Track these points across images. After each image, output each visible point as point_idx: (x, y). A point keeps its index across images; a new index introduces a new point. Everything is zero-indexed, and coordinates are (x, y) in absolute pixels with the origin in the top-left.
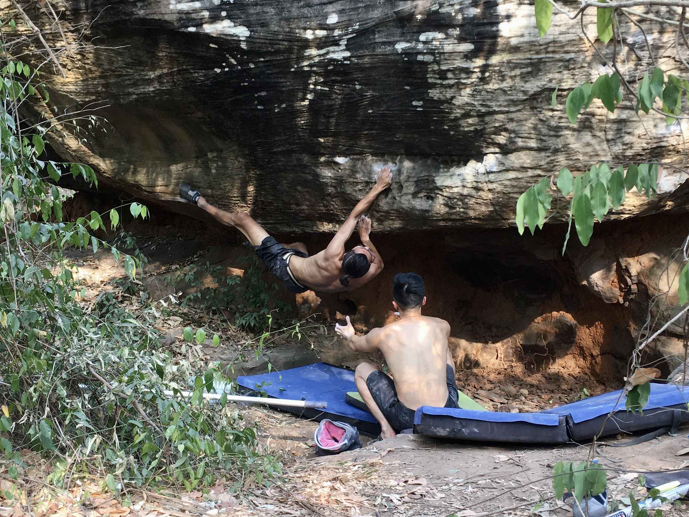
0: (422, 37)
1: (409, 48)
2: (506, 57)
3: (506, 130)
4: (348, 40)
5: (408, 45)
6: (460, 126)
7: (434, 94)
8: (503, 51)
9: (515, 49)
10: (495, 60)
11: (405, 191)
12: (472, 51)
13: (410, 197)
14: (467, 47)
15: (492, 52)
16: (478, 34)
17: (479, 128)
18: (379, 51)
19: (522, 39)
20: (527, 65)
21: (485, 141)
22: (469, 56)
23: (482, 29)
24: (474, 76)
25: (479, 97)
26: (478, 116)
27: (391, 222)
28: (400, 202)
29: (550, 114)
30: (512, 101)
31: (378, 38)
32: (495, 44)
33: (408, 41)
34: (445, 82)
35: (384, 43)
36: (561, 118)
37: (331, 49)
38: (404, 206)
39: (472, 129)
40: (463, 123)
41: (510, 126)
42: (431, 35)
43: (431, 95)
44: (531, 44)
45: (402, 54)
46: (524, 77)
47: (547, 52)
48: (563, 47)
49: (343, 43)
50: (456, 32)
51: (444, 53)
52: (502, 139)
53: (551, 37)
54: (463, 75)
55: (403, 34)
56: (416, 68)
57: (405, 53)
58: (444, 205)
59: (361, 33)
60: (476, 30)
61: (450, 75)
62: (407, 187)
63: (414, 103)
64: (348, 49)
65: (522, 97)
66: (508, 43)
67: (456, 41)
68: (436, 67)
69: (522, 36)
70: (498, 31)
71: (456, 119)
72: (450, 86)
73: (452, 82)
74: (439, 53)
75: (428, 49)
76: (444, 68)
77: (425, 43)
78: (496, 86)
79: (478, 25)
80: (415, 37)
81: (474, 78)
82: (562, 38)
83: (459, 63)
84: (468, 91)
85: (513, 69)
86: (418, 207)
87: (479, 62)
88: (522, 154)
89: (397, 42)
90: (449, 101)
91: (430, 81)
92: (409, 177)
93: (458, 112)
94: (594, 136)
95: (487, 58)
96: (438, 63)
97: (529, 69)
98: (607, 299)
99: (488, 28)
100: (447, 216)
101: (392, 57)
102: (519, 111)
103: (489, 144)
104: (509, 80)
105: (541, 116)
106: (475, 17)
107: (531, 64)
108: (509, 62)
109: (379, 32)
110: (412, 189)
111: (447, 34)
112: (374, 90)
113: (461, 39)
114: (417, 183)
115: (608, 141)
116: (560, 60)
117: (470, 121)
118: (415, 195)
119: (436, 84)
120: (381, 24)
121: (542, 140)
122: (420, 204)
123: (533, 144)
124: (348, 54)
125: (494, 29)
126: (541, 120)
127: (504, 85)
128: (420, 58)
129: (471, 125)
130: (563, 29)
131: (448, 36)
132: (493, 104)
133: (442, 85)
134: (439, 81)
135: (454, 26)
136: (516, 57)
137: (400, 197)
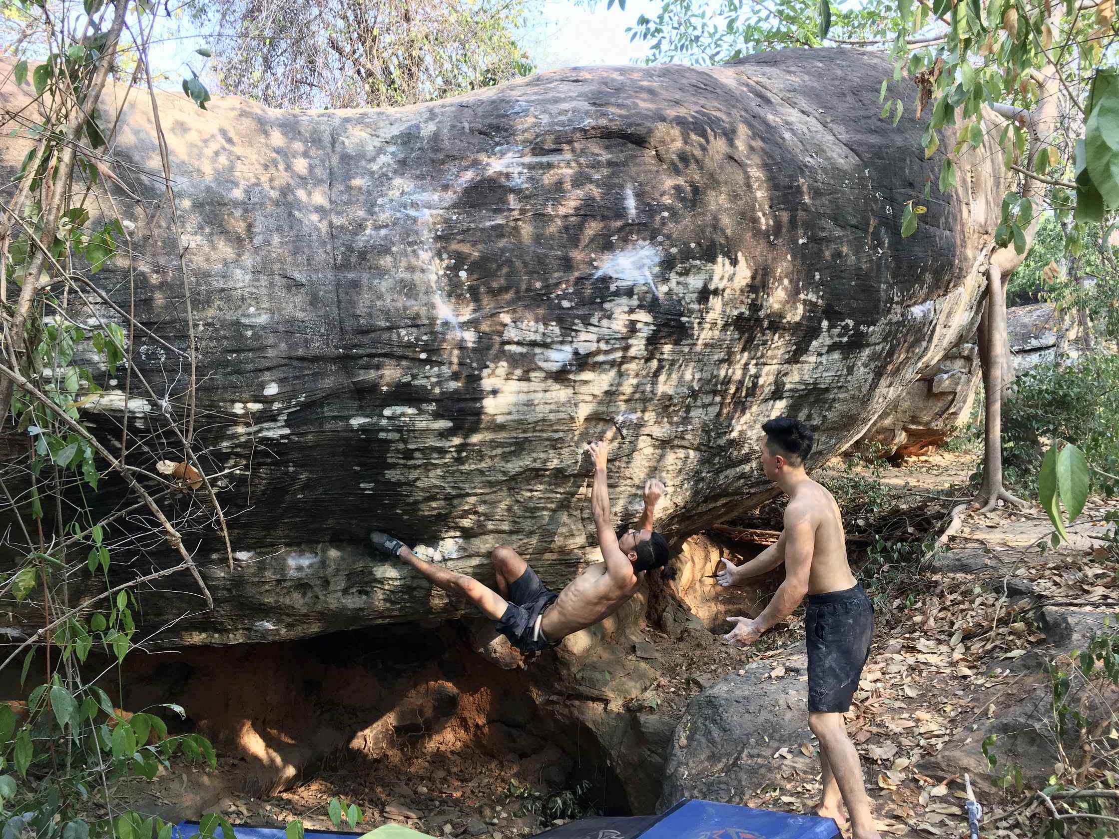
0: (387, 412)
1: (368, 424)
2: (488, 436)
3: (476, 513)
4: (289, 414)
5: (368, 420)
6: (419, 510)
7: (393, 475)
8: (487, 429)
9: (502, 427)
10: (475, 439)
11: (332, 587)
12: (450, 429)
13: (340, 594)
14: (443, 424)
15: (475, 429)
16: (460, 411)
17: (443, 512)
18: (328, 426)
19: (509, 417)
20: (511, 444)
21: (446, 525)
22: (444, 434)
23: (463, 405)
24: (448, 456)
25: (450, 479)
26: (446, 499)
27: (305, 626)
28: (326, 602)
29: (529, 494)
30: (489, 482)
31: (327, 412)
32: (479, 421)
33: (367, 416)
34: (411, 463)
35: (335, 418)
36: (540, 498)
37: (266, 425)
38: (331, 607)
39: (435, 513)
40: (423, 507)
41: (481, 509)
42: (399, 410)
43: (387, 476)
44: (520, 422)
45: (358, 430)
46: (505, 457)
47: (535, 431)
48: (551, 425)
49: (283, 417)
50: (433, 407)
51: (414, 431)
52: (466, 523)
53: (541, 415)
54: (435, 455)
55: (361, 408)
56: (375, 446)
57: (363, 429)
58: (384, 600)
59: (305, 406)
60: (457, 406)
61: (417, 455)
62: (336, 582)
63: (362, 486)
64: (288, 424)
65: (501, 477)
66: (494, 421)
67: (431, 418)
68: (401, 446)
69: (510, 413)
70: (482, 407)
71: (416, 502)
72: (416, 467)
73: (419, 462)
74: (407, 431)
75: (394, 425)
76: (411, 447)
77: (389, 418)
78: (473, 467)
79: (459, 400)
80: (377, 411)
81: (448, 459)
82: (552, 417)
83: (432, 442)
84: (439, 472)
85: (494, 448)
86: (351, 606)
87: (457, 441)
88: (489, 538)
89: (353, 416)
90: (411, 484)
91: (389, 460)
92: (338, 570)
93: (420, 495)
94: (570, 515)
95: (466, 437)
96: (405, 442)
97: (513, 448)
98: (506, 665)
99: (471, 404)
100: (387, 613)
101: (345, 434)
102: (495, 492)
103: (450, 528)
104: (488, 460)
105: (519, 497)
106: (456, 391)
107: (516, 443)
108: (492, 441)
109: (329, 404)
110: (343, 585)
111: (419, 409)
112: (311, 472)
113: (437, 416)
114: (349, 577)
115: (583, 519)
116: (547, 439)
117: (434, 505)
118: (345, 592)
119: (398, 464)
120: (333, 395)
121: (514, 522)
122: (353, 602)
123: (506, 527)
124: (287, 431)
125: (478, 405)
126: (518, 501)
127: (483, 465)
128: (382, 435)
129: (435, 509)
130: (553, 407)
131: (421, 412)
132: (467, 485)
133: (405, 466)
134: (402, 462)
135: (429, 401)
136: (501, 436)
137: (325, 595)
